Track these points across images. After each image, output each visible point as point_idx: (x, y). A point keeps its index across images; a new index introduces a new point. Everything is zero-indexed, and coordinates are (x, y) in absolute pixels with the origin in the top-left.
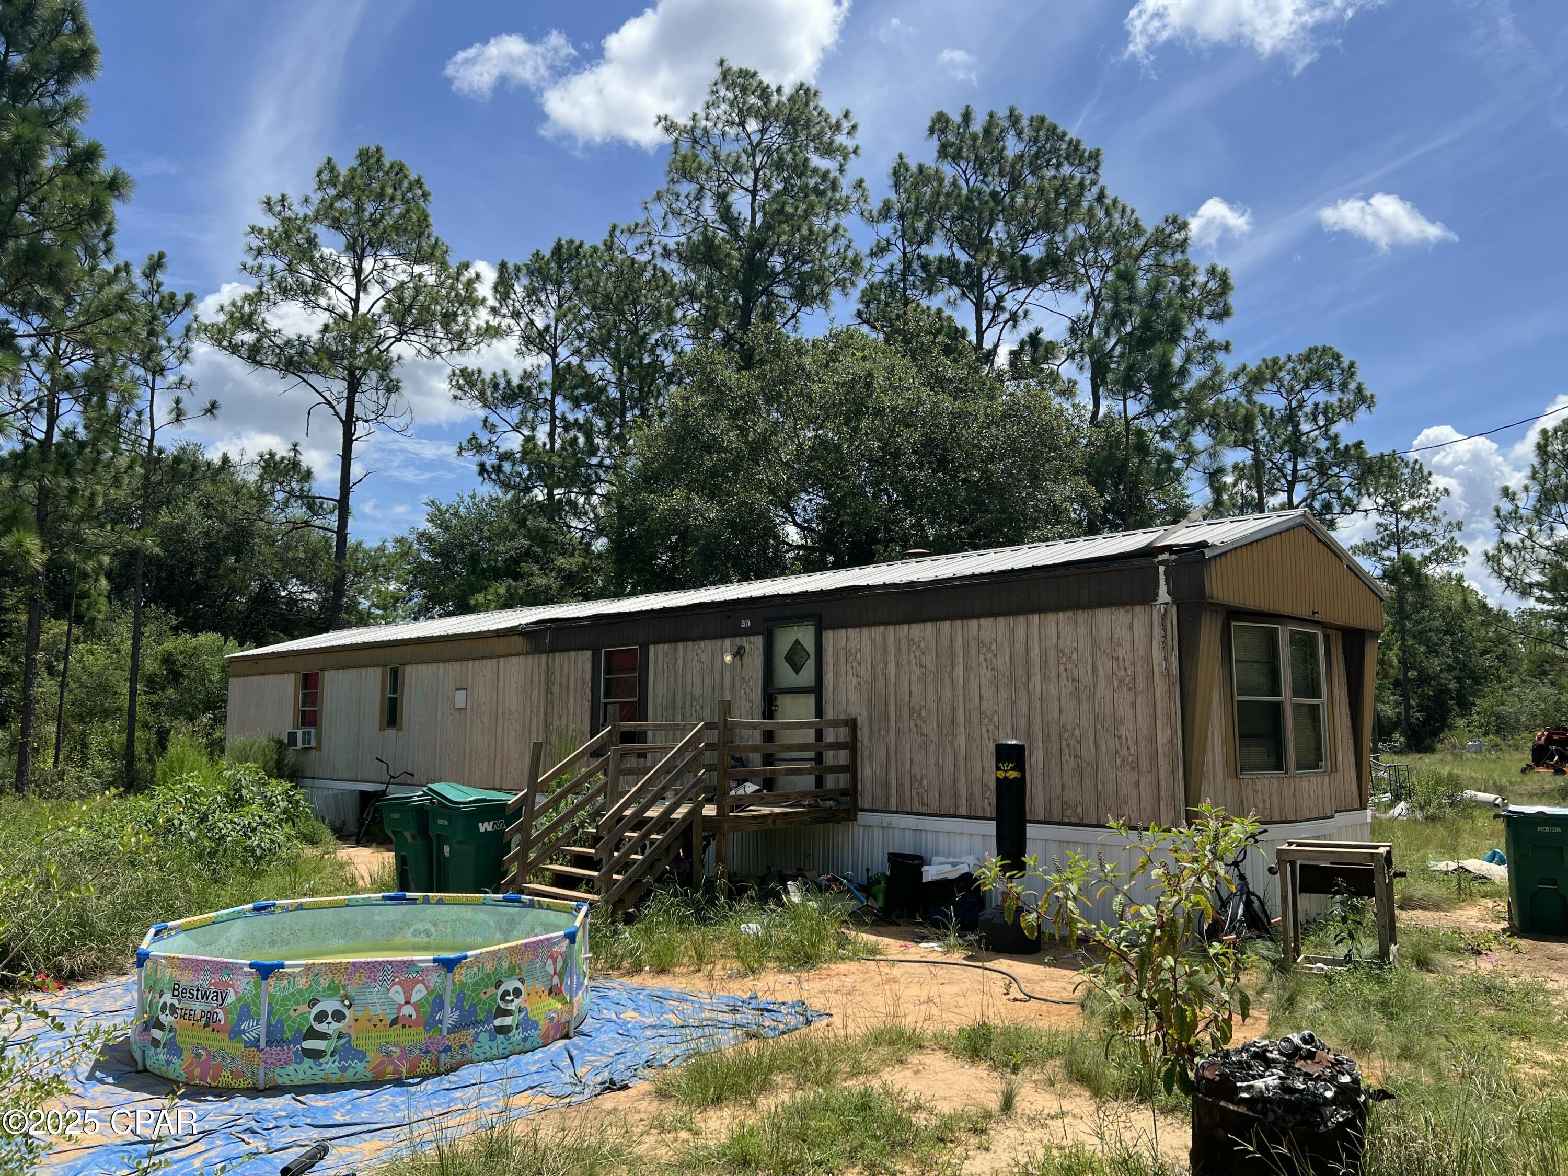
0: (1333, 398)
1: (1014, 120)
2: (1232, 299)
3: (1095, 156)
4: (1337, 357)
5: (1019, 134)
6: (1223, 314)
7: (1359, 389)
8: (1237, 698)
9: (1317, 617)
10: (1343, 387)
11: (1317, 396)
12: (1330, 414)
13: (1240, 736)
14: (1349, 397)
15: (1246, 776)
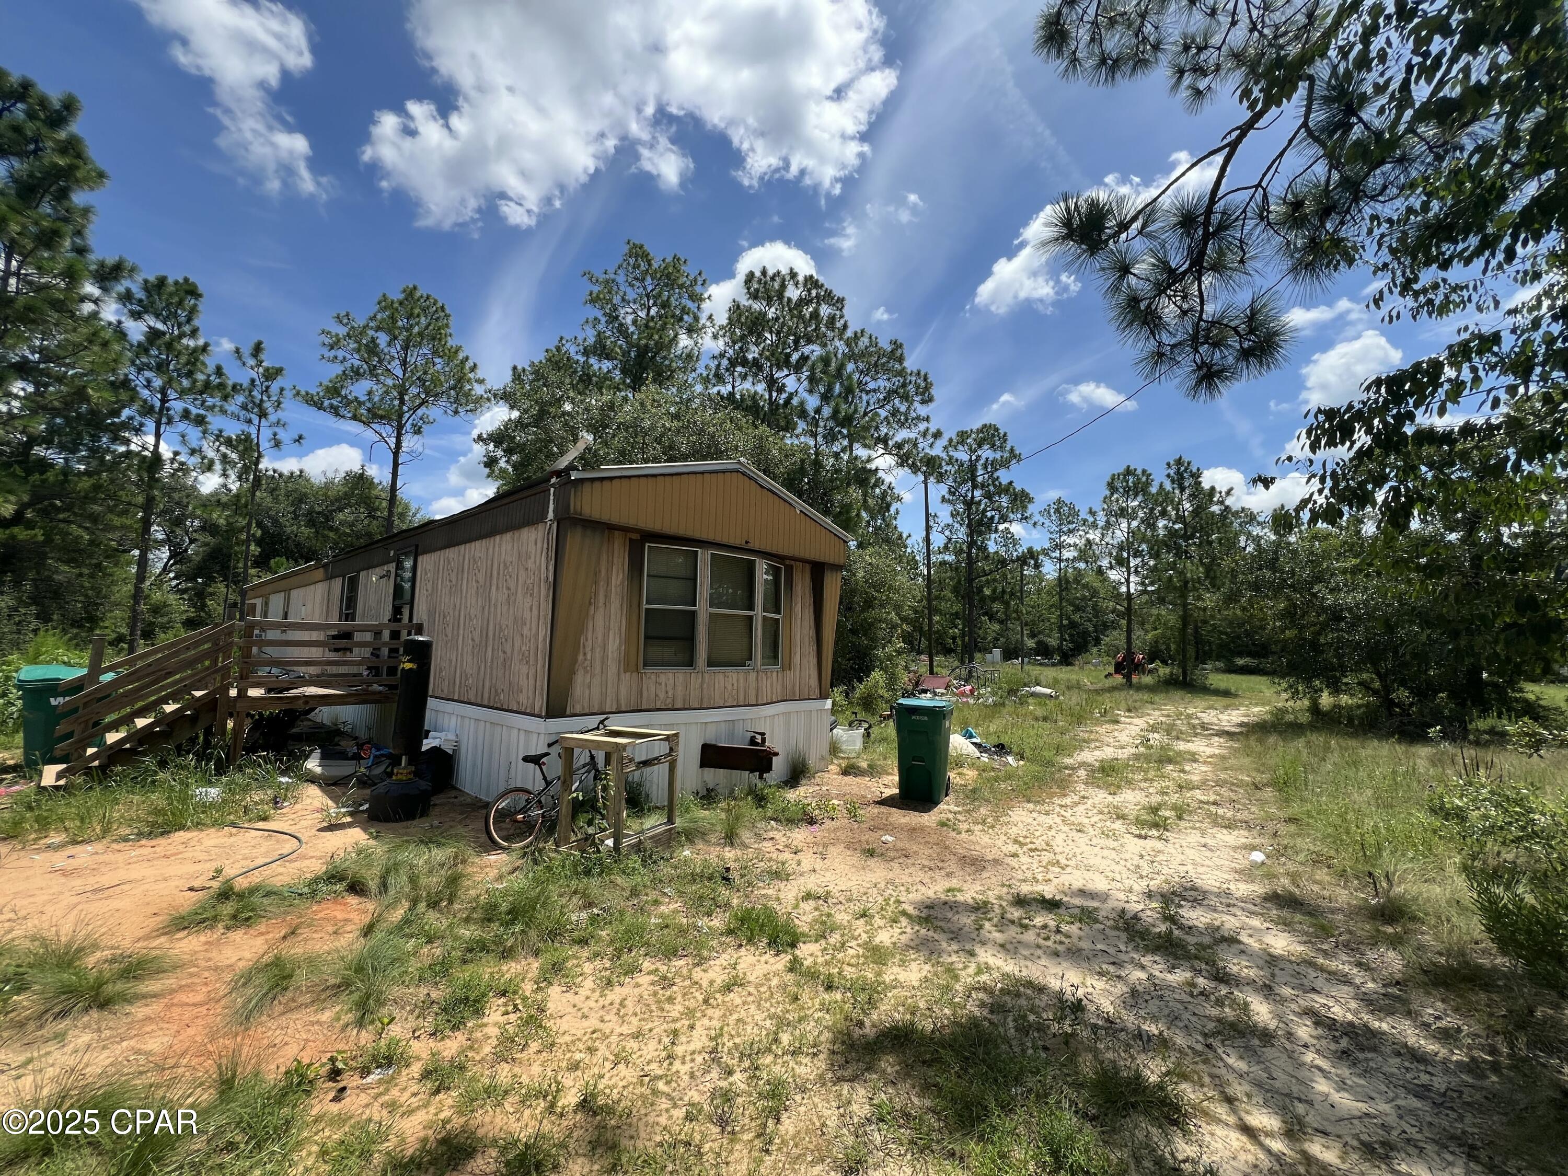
0: (998, 455)
1: (793, 275)
2: (933, 391)
3: (841, 300)
4: (997, 430)
5: (796, 284)
6: (926, 401)
7: (1012, 450)
8: (645, 606)
9: (750, 546)
10: (1002, 448)
11: (986, 453)
12: (995, 465)
13: (646, 637)
14: (1006, 455)
15: (649, 670)
